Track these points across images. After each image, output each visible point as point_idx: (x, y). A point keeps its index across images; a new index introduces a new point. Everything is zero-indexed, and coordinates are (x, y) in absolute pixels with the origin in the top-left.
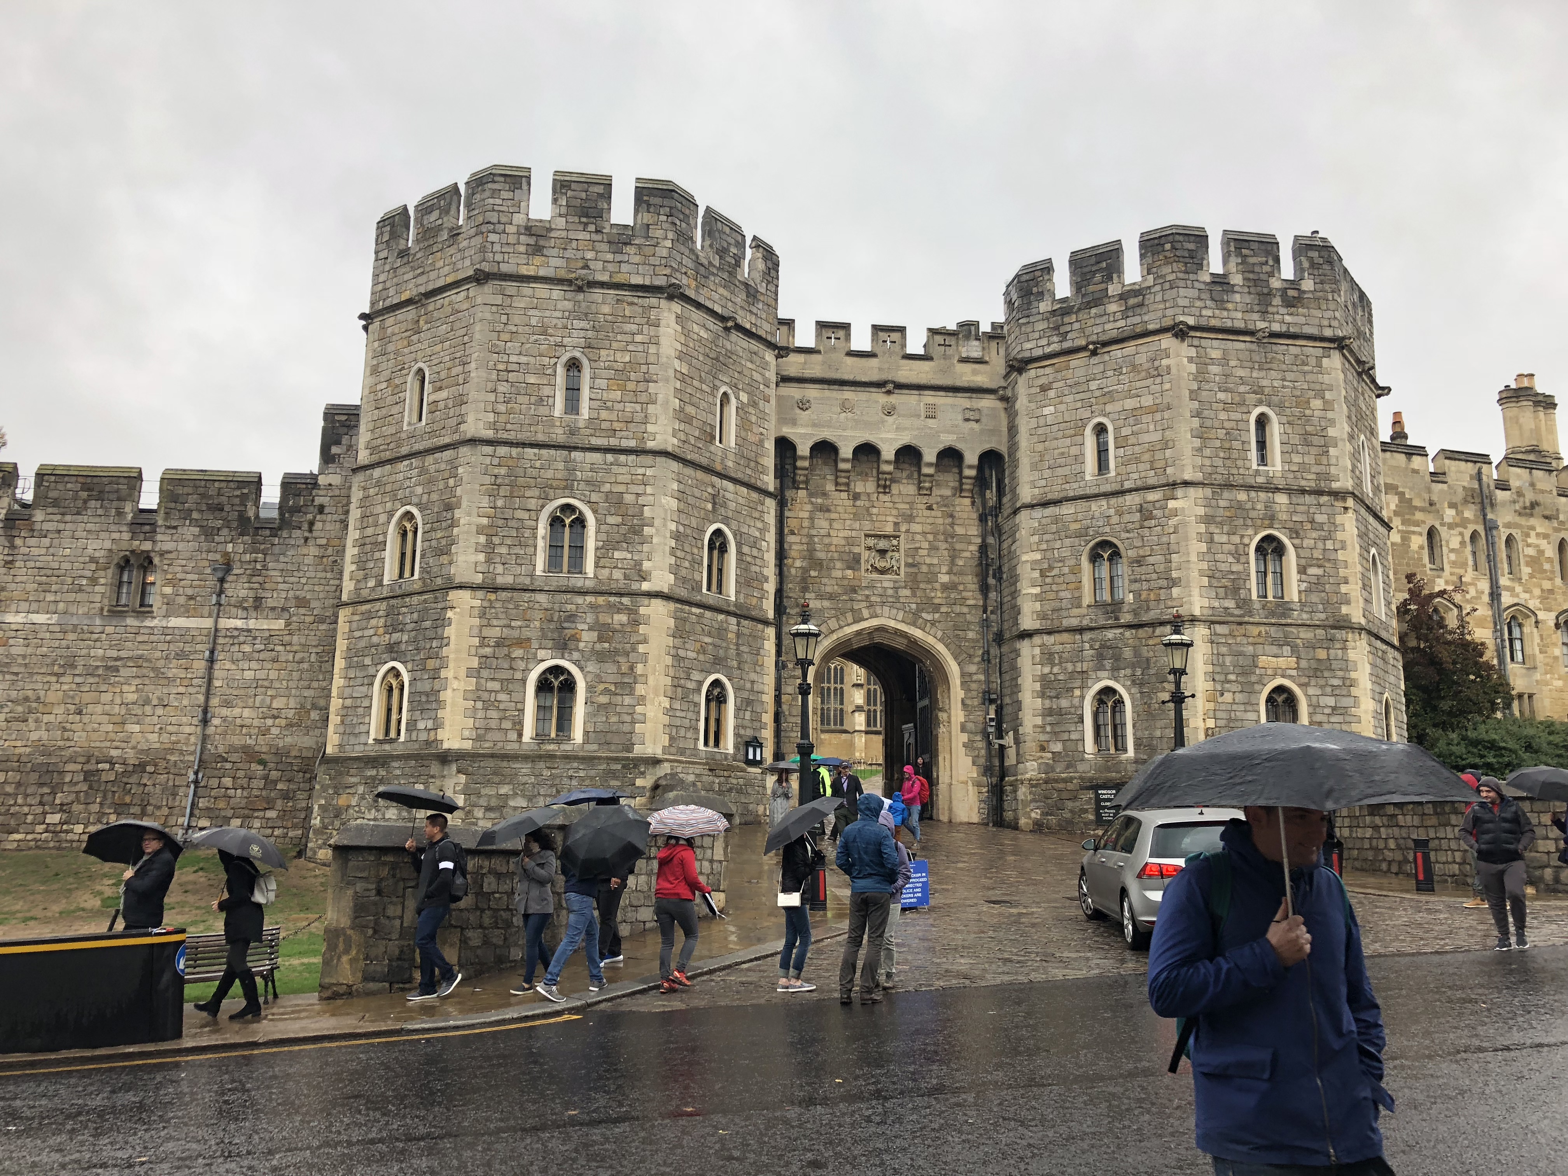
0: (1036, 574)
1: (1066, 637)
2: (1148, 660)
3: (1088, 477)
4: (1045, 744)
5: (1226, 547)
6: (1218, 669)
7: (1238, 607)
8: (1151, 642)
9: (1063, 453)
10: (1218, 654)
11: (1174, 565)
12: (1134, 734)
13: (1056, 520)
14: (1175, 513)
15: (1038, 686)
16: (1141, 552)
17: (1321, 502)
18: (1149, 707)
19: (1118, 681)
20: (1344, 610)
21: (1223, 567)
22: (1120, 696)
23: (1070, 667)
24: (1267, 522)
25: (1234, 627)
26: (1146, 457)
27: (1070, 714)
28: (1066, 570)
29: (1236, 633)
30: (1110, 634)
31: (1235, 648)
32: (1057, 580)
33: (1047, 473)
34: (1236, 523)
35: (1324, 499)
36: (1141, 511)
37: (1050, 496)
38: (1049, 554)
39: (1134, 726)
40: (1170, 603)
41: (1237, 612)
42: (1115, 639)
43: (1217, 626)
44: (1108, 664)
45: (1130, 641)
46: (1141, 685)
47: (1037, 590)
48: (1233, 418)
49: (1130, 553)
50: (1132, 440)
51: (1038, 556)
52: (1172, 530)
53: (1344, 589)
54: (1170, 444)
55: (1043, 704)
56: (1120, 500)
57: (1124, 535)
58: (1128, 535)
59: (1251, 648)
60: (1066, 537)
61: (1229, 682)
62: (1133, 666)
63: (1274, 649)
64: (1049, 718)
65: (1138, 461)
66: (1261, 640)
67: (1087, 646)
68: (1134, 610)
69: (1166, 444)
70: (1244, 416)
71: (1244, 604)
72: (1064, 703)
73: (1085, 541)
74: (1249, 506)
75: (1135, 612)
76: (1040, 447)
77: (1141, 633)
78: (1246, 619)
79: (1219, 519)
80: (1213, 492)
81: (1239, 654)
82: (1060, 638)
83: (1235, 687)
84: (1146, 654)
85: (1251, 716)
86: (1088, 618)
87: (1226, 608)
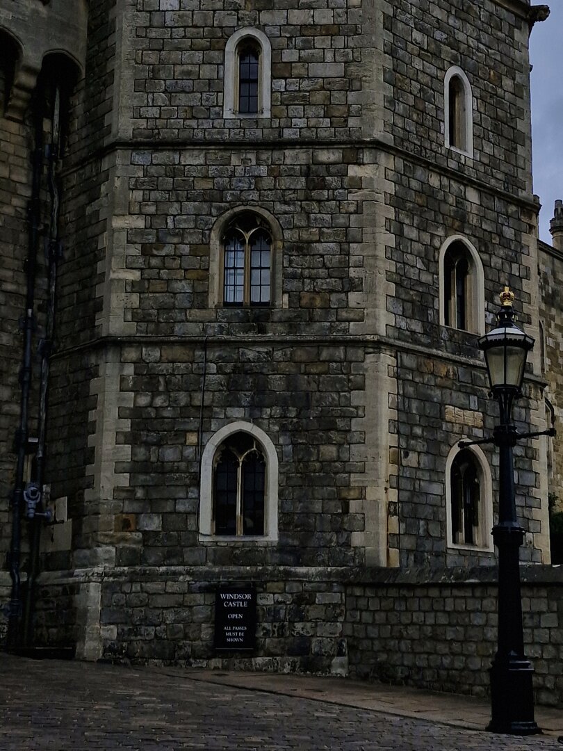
0: (135, 251)
1: (178, 352)
2: (308, 394)
3: (227, 115)
4: (131, 518)
5: (417, 246)
6: (403, 418)
7: (425, 333)
8: (314, 368)
9: (189, 73)
10: (404, 396)
11: (353, 259)
12: (281, 507)
13: (174, 171)
14: (357, 184)
15: (126, 425)
16: (305, 236)
17: (510, 211)
18: (306, 467)
19: (259, 425)
21: (413, 273)
22: (260, 446)
23: (183, 398)
24: (457, 224)
25: (422, 360)
26: (319, 97)
27: (178, 470)
28: (185, 249)
29: (424, 369)
30: (251, 354)
31: (422, 389)
32: (169, 262)
33: (161, 98)
34: (427, 216)
35: (512, 209)
36: (307, 175)
37: (165, 134)
38: (158, 222)
39: (281, 494)
40: (344, 314)
41: (424, 339)
42: (259, 360)
43: (404, 356)
44: (245, 397)
45: (282, 365)
46: (295, 432)
47: (134, 276)
48: (428, 71)
49: (287, 234)
50: (298, 70)
51: (140, 223)
52: (352, 209)
54: (357, 84)
55: (133, 454)
56: (276, 154)
57: (279, 207)
58: (286, 208)
59: (438, 392)
60: (188, 199)
61: (415, 437)
62: (285, 404)
63: (462, 399)
64: (142, 477)
65: (307, 102)
66: (449, 383)
67: (213, 367)
68: (290, 320)
69: (349, 83)
70: (440, 74)
71: (431, 329)
72: (170, 454)
73: (219, 209)
74: (440, 196)
75: (291, 324)
76: (152, 58)
77: (301, 354)
78: (434, 351)
79: (409, 205)
80: (405, 166)
81: (425, 399)
82: (169, 353)
83: (420, 446)
84: (305, 387)
85: (436, 489)
86: (216, 325)
87: (413, 332)
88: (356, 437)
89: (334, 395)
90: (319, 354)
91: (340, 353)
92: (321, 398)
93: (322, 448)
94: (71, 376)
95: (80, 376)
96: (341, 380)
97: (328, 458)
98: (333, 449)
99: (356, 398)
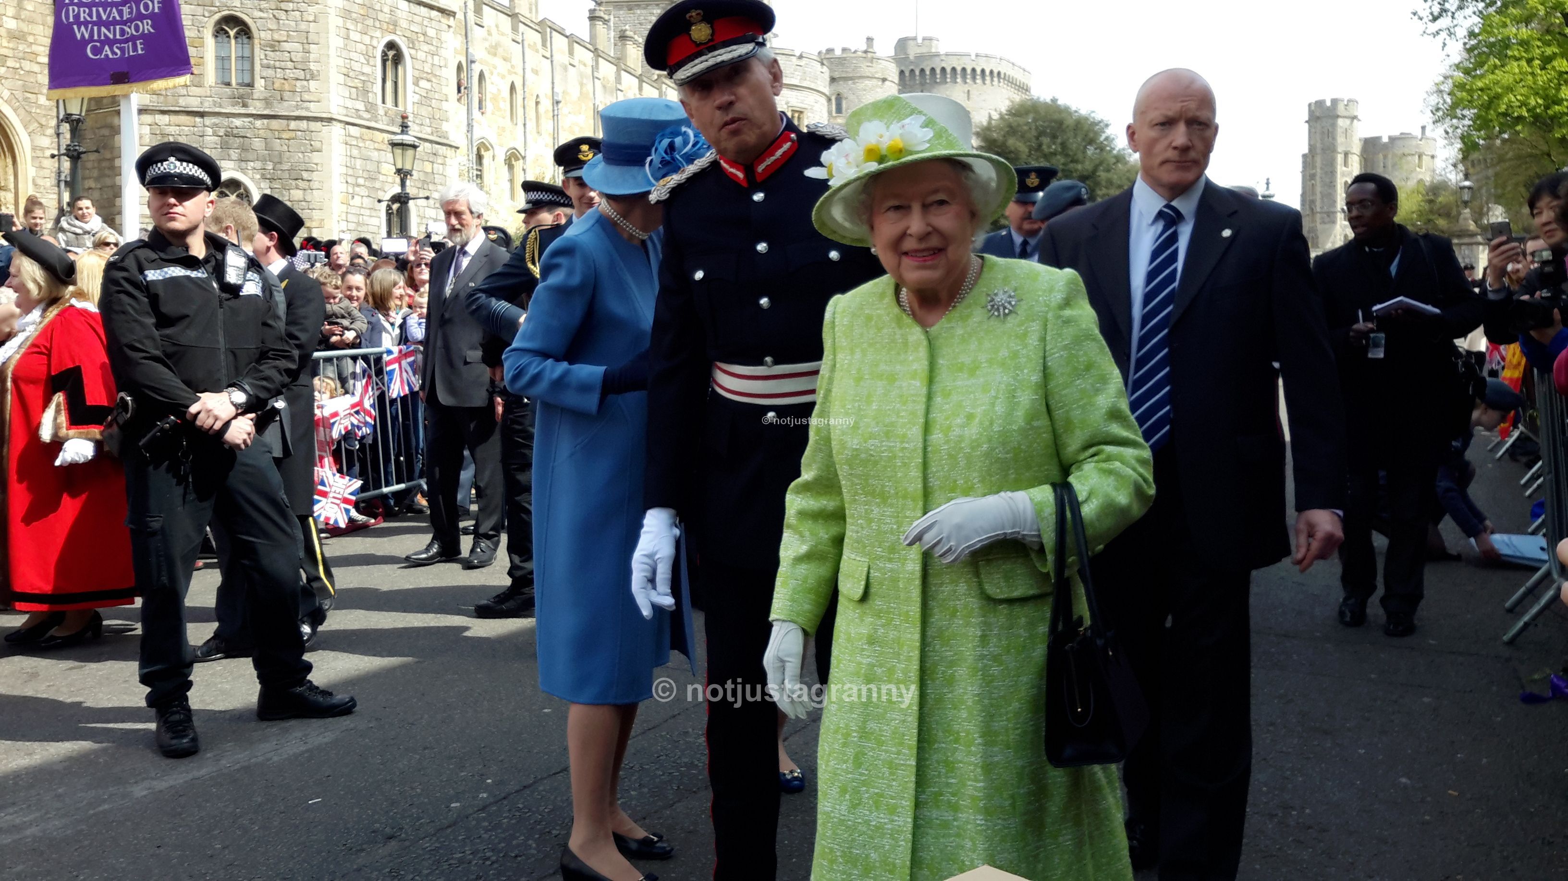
2: (281, 154)
5: (359, 46)
6: (350, 172)
8: (285, 135)
10: (351, 156)
11: (312, 57)
16: (276, 37)
17: (432, 17)
19: (245, 174)
20: (445, 126)
21: (356, 66)
22: (246, 190)
24: (391, 27)
25: (364, 130)
29: (365, 137)
30: (237, 122)
31: (364, 151)
34: (367, 22)
35: (435, 14)
40: (306, 97)
41: (367, 115)
42: (243, 127)
43: (350, 127)
44: (234, 154)
45: (261, 132)
46: (271, 180)
49: (263, 35)
52: (311, 18)
53: (445, 106)
57: (257, 14)
58: (260, 14)
59: (376, 153)
62: (264, 160)
66: (384, 147)
67: (209, 131)
68: (265, 99)
71: (370, 108)
73: (210, 12)
75: (267, 102)
77: (275, 124)
78: (374, 124)
79: (354, 15)
81: (366, 159)
82: (175, 119)
83: (363, 191)
84: (278, 148)
85: (374, 221)
86: (210, 99)
87: (357, 110)
88: (315, 185)
89: (300, 155)
90: (288, 125)
91: (303, 124)
92: (290, 156)
93: (291, 191)
94: (97, 131)
95: (105, 132)
96: (305, 144)
97: (296, 199)
98: (301, 192)
99: (316, 157)
